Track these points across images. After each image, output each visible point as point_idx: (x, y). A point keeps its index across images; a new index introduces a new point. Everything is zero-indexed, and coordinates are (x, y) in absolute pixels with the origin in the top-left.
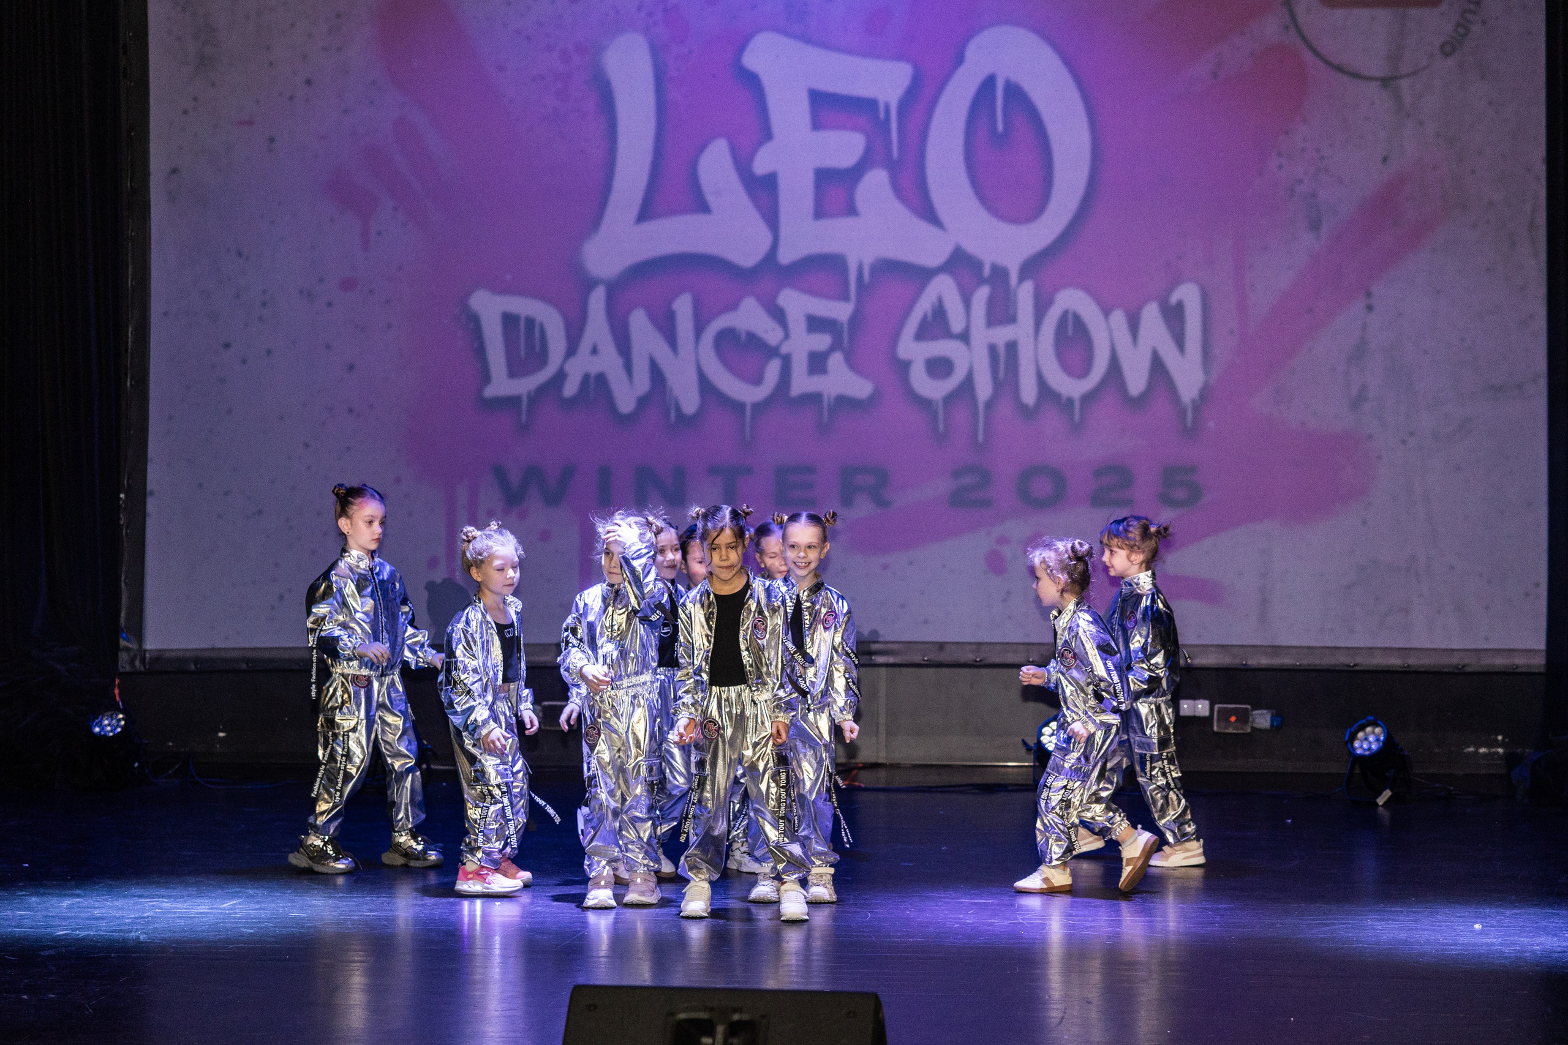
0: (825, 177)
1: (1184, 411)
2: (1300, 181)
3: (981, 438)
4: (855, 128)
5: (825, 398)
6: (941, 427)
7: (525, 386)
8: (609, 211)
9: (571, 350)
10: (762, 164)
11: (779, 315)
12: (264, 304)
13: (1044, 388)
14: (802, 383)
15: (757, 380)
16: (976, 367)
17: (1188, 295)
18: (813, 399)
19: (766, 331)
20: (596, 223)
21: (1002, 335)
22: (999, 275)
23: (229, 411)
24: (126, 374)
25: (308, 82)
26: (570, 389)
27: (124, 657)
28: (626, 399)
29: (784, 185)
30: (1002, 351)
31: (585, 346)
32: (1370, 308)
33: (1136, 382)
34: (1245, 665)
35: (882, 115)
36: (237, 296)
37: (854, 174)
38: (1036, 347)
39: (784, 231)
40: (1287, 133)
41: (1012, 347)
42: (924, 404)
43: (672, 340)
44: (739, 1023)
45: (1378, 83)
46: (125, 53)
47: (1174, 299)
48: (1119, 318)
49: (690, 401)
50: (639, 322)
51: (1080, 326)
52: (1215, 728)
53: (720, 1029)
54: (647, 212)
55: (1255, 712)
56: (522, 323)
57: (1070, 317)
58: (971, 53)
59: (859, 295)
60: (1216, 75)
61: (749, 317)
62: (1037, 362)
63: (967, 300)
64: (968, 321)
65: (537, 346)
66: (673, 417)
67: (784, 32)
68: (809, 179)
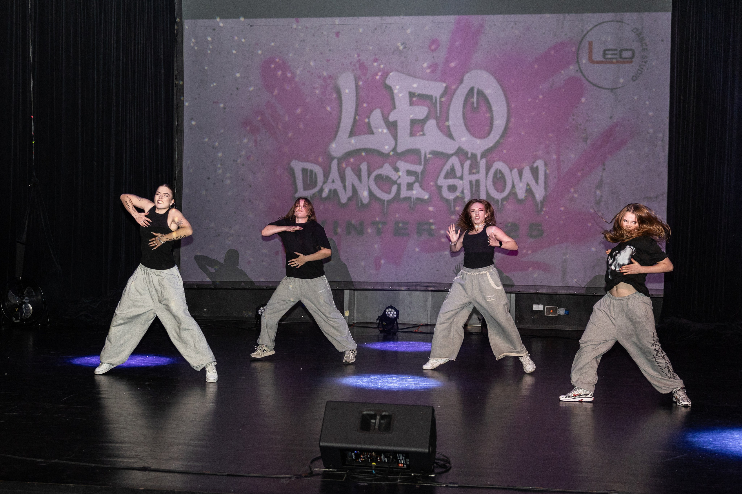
0: (413, 122)
1: (538, 205)
2: (581, 125)
4: (424, 105)
5: (412, 198)
6: (452, 209)
7: (310, 193)
8: (339, 133)
9: (325, 181)
10: (392, 118)
11: (397, 170)
12: (221, 164)
13: (488, 196)
14: (404, 193)
15: (389, 192)
16: (465, 188)
17: (540, 164)
18: (408, 199)
19: (392, 175)
20: (335, 137)
21: (474, 178)
22: (474, 156)
23: (209, 201)
25: (237, 89)
26: (325, 194)
28: (344, 199)
29: (399, 125)
30: (474, 183)
31: (330, 180)
32: (604, 169)
33: (521, 194)
34: (557, 293)
35: (434, 101)
37: (424, 121)
38: (486, 182)
39: (399, 141)
40: (576, 108)
41: (478, 181)
42: (447, 201)
43: (360, 179)
44: (385, 416)
45: (609, 90)
46: (176, 79)
47: (535, 165)
48: (515, 172)
49: (365, 199)
50: (349, 172)
51: (502, 174)
52: (545, 315)
53: (378, 417)
54: (352, 134)
55: (559, 309)
56: (309, 171)
57: (498, 171)
58: (466, 79)
59: (425, 163)
60: (551, 88)
61: (387, 170)
62: (486, 187)
63: (462, 165)
64: (462, 172)
65: (314, 179)
66: (360, 205)
67: (401, 72)
68: (408, 123)
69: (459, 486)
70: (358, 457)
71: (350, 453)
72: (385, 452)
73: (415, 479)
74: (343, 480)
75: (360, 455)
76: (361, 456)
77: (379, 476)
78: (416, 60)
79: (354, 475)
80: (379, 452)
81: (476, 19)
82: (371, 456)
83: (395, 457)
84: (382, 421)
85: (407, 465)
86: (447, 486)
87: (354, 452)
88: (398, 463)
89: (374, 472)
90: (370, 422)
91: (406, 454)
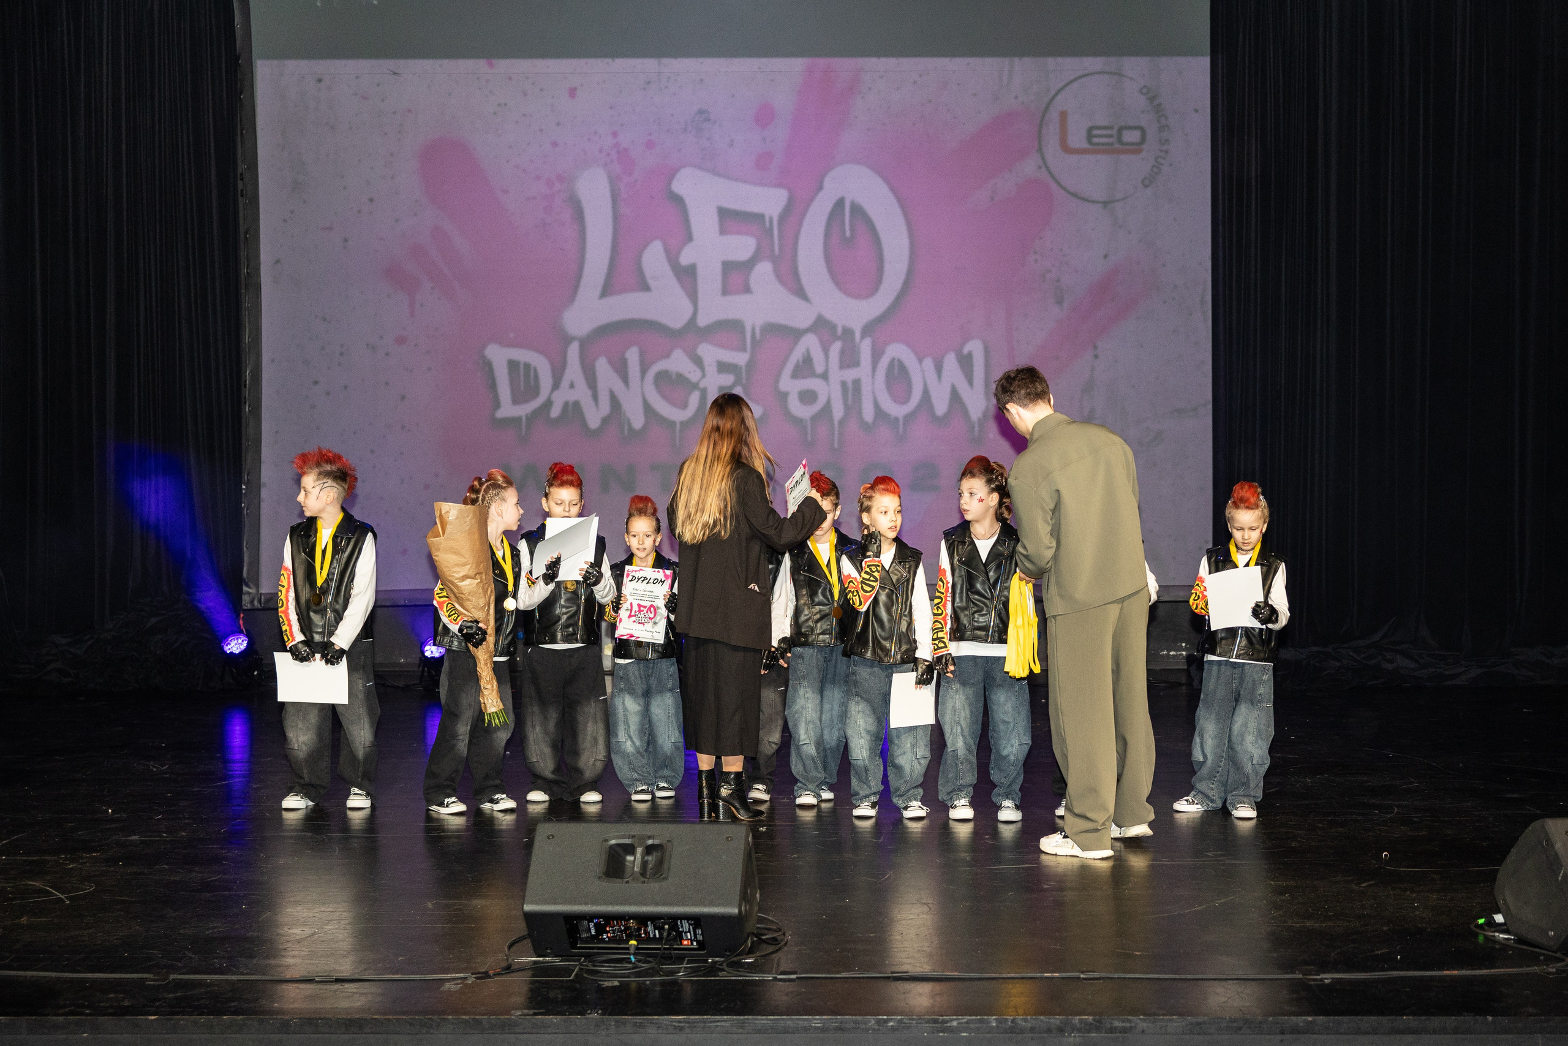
0: (728, 267)
1: (973, 427)
2: (1050, 271)
3: (836, 445)
4: (749, 234)
6: (809, 438)
7: (523, 410)
8: (581, 289)
9: (556, 386)
10: (685, 259)
11: (698, 362)
12: (342, 354)
13: (879, 412)
15: (684, 406)
16: (832, 397)
17: (974, 347)
19: (690, 372)
20: (572, 297)
21: (850, 375)
22: (848, 332)
23: (318, 428)
24: (245, 403)
25: (371, 200)
26: (555, 412)
27: (246, 599)
28: (594, 422)
29: (700, 271)
30: (850, 385)
31: (565, 383)
32: (1096, 357)
33: (941, 406)
35: (767, 225)
36: (323, 348)
37: (748, 266)
38: (873, 384)
39: (701, 304)
40: (1041, 238)
41: (857, 383)
42: (798, 421)
43: (625, 379)
44: (652, 846)
45: (1101, 205)
46: (242, 179)
47: (966, 351)
48: (928, 363)
49: (638, 421)
50: (602, 366)
51: (903, 368)
53: (639, 851)
54: (608, 290)
56: (522, 366)
57: (896, 362)
58: (828, 182)
59: (753, 348)
60: (992, 199)
61: (678, 362)
62: (873, 392)
63: (826, 351)
64: (827, 365)
65: (532, 382)
66: (626, 432)
67: (700, 168)
68: (718, 269)
69: (797, 978)
70: (600, 929)
71: (586, 922)
72: (654, 918)
73: (714, 969)
74: (571, 978)
75: (605, 926)
76: (608, 929)
77: (643, 967)
78: (731, 144)
79: (594, 966)
80: (643, 919)
81: (844, 66)
82: (627, 928)
83: (674, 927)
84: (646, 858)
85: (698, 942)
86: (775, 979)
87: (593, 922)
88: (681, 939)
89: (633, 959)
90: (624, 859)
91: (697, 921)
